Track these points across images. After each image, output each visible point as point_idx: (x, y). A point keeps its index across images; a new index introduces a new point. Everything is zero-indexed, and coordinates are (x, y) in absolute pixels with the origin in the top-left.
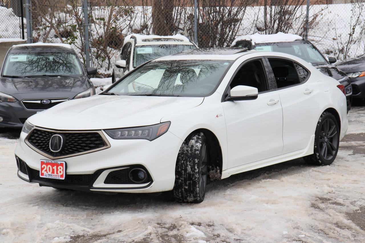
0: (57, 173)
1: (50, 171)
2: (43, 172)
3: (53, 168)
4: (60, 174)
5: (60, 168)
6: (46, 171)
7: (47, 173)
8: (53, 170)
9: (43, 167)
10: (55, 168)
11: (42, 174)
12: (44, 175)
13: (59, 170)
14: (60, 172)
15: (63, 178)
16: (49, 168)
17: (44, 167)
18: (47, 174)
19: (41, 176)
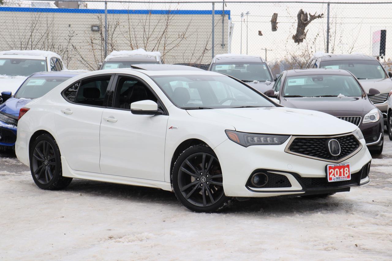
0: (344, 175)
1: (337, 174)
2: (331, 176)
3: (341, 171)
4: (346, 175)
5: (346, 170)
6: (334, 175)
7: (335, 176)
8: (340, 172)
9: (330, 172)
10: (342, 170)
11: (331, 179)
12: (332, 179)
13: (346, 172)
14: (347, 173)
15: (350, 179)
16: (337, 171)
17: (332, 171)
18: (335, 178)
19: (329, 181)
